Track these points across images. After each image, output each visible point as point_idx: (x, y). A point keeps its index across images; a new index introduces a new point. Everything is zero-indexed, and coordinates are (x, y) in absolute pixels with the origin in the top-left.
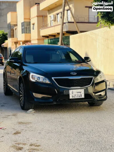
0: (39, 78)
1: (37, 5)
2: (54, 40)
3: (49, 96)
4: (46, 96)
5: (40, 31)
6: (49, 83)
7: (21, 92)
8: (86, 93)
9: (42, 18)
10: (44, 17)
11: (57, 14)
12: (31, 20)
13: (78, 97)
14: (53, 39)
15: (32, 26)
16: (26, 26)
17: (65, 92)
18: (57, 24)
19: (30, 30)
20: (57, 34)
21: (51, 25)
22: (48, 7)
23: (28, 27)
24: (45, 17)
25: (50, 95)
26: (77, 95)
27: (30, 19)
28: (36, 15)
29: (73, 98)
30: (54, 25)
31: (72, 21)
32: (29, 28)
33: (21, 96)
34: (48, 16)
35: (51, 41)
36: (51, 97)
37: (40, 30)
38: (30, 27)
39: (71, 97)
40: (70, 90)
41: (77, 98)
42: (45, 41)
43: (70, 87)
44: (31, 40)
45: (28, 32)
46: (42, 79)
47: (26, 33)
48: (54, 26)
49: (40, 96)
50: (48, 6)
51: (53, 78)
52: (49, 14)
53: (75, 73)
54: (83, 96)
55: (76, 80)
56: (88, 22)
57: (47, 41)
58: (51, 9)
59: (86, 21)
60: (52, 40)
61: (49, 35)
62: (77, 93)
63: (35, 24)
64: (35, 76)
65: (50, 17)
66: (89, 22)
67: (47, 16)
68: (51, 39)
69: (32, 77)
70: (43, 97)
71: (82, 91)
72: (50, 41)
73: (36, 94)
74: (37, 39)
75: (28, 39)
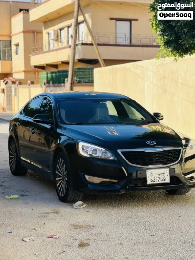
0: (95, 150)
1: (24, 13)
2: (57, 74)
3: (113, 181)
4: (108, 180)
5: (30, 57)
6: (112, 158)
7: (59, 172)
8: (173, 175)
9: (31, 34)
10: (35, 33)
11: (61, 30)
12: (13, 37)
13: (160, 182)
14: (55, 72)
15: (13, 48)
16: (4, 49)
17: (140, 173)
18: (61, 47)
19: (11, 56)
20: (60, 63)
21: (49, 47)
22: (46, 16)
23: (6, 49)
24: (37, 33)
25: (115, 179)
26: (158, 179)
27: (11, 37)
28: (22, 29)
29: (153, 183)
30: (56, 47)
31: (89, 43)
32: (8, 52)
33: (57, 179)
34: (45, 32)
35: (52, 76)
36: (116, 181)
37: (31, 55)
38: (11, 49)
39: (149, 182)
40: (147, 171)
41: (158, 182)
42: (42, 75)
43: (147, 165)
44: (12, 72)
45: (7, 57)
46: (100, 152)
47: (3, 60)
48: (57, 50)
49: (97, 180)
50: (45, 14)
51: (119, 151)
52: (45, 29)
53: (153, 142)
54: (168, 181)
55: (156, 154)
56: (115, 44)
57: (46, 75)
58: (49, 21)
59: (112, 43)
60: (54, 74)
61: (47, 65)
62: (158, 175)
63: (19, 46)
64: (88, 147)
65: (48, 33)
66: (117, 44)
67: (41, 32)
68: (52, 73)
69: (83, 149)
70: (103, 181)
71: (166, 171)
72: (49, 75)
73: (91, 177)
74: (24, 71)
75: (7, 71)
